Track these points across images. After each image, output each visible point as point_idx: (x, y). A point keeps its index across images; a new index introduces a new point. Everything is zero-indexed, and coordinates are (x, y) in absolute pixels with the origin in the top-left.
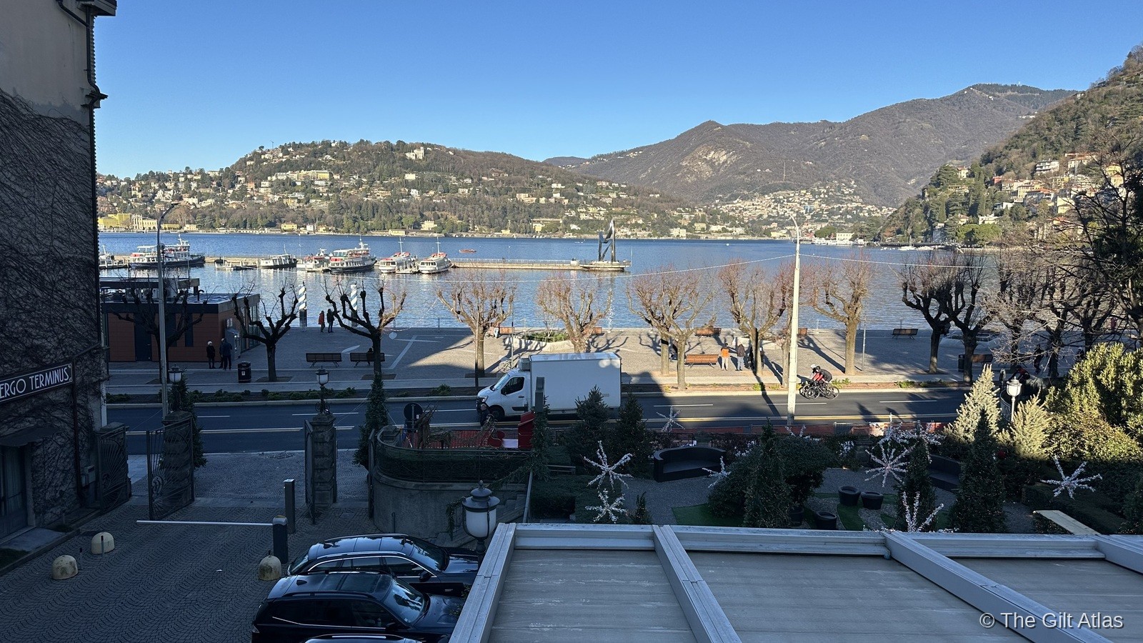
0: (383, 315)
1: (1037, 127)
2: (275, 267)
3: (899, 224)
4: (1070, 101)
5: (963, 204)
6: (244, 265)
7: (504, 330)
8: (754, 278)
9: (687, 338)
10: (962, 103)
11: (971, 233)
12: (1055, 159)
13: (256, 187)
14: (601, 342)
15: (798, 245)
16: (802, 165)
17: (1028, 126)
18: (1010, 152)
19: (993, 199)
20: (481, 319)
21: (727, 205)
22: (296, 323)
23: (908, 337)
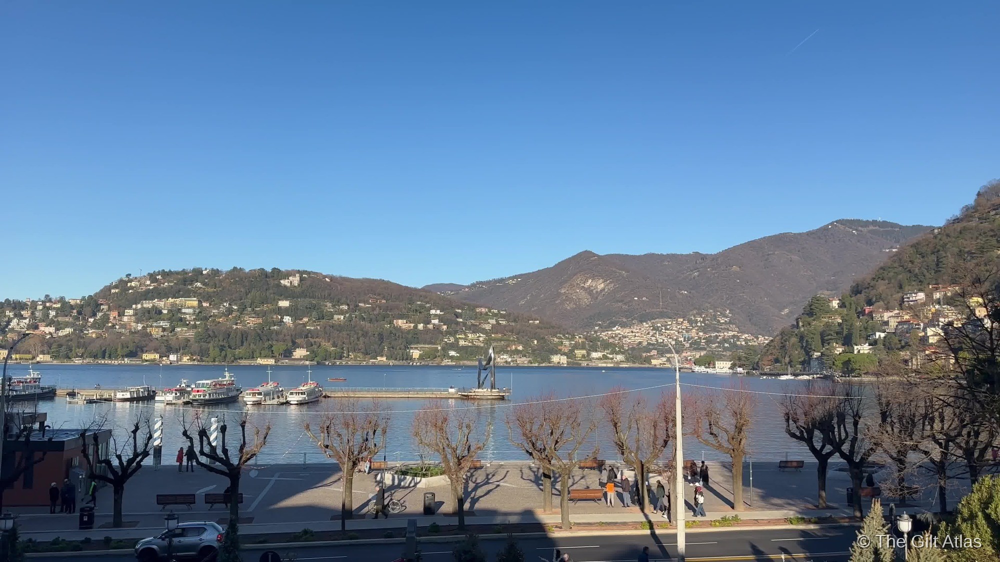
0: (244, 451)
1: (900, 260)
2: (131, 400)
3: (777, 353)
4: (928, 236)
5: (837, 333)
6: (98, 397)
7: (376, 465)
8: (636, 408)
9: (570, 471)
10: (827, 237)
11: (847, 363)
12: (920, 290)
13: (119, 315)
14: (480, 477)
15: (678, 374)
16: (677, 294)
17: (892, 259)
18: (877, 283)
19: (866, 329)
20: (351, 453)
21: (606, 332)
22: (149, 461)
23: (793, 469)
